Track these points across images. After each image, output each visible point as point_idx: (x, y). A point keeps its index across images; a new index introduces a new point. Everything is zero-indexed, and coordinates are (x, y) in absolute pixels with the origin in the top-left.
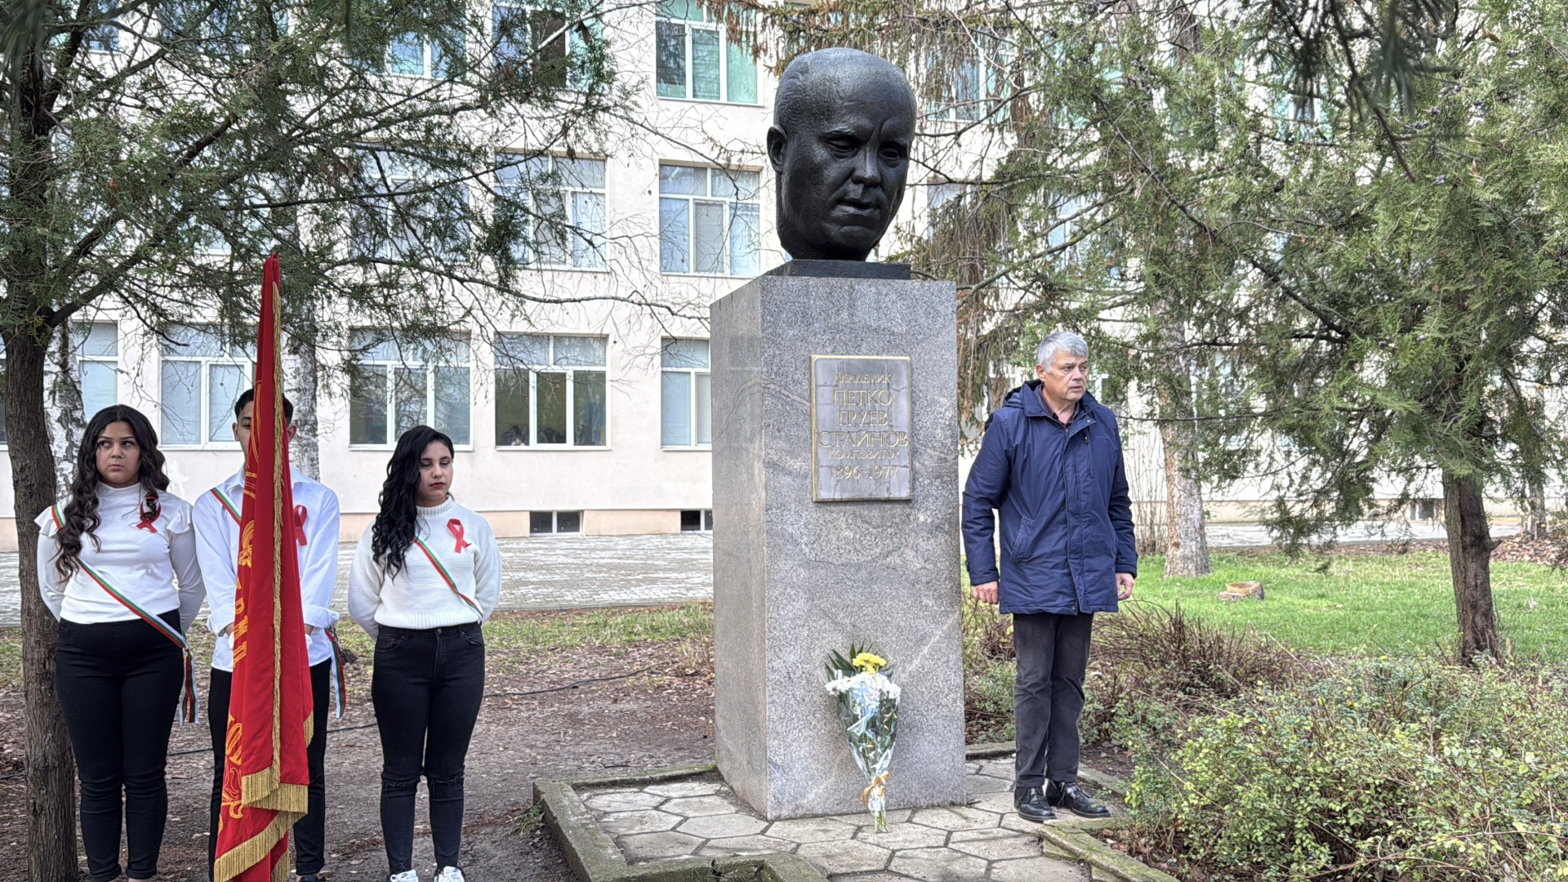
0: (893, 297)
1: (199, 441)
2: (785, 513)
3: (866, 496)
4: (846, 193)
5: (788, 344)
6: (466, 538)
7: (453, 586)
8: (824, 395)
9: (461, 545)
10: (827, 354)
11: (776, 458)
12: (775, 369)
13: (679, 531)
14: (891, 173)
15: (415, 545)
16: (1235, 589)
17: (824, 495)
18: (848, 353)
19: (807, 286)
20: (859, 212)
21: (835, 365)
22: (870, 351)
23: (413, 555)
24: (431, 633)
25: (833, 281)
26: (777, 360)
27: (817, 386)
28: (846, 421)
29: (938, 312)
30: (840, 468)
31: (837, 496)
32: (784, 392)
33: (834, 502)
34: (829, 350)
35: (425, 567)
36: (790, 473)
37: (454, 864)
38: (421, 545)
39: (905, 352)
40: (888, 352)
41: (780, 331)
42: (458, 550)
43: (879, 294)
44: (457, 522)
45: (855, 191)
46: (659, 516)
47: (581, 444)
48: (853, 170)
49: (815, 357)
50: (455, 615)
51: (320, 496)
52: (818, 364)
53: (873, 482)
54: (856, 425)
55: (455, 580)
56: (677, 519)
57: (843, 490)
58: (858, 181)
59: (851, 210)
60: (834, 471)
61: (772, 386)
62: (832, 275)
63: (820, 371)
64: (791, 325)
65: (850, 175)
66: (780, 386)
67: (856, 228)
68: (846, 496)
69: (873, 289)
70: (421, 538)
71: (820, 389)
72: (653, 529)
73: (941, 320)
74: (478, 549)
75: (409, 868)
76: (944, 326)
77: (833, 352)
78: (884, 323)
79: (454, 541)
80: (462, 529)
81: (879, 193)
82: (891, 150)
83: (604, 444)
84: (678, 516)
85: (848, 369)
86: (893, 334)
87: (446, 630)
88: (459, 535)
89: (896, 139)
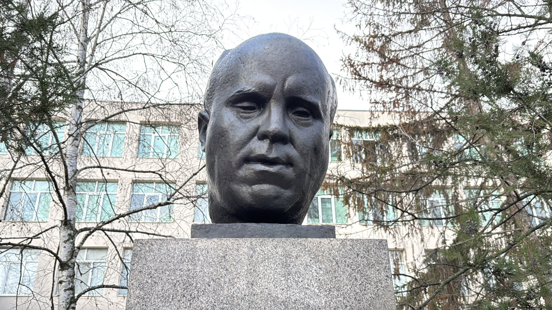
4: (251, 151)
20: (267, 168)
45: (261, 147)
48: (259, 127)
65: (255, 132)
82: (302, 109)
89: (303, 96)
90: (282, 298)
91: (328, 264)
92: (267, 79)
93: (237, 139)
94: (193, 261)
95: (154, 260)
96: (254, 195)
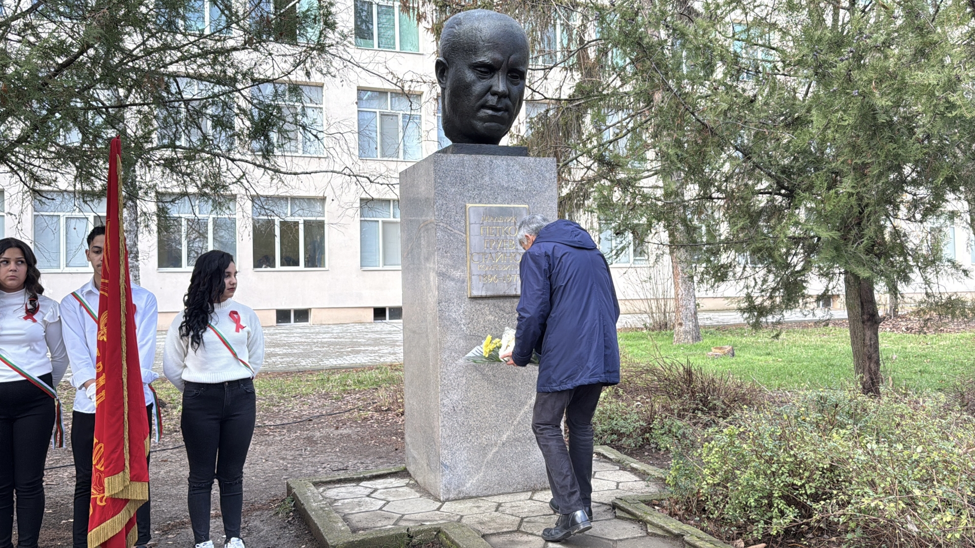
0: (517, 167)
1: (59, 267)
2: (451, 304)
3: (501, 293)
4: (487, 101)
5: (451, 196)
6: (242, 323)
7: (235, 355)
8: (475, 229)
9: (239, 327)
10: (476, 203)
11: (444, 270)
12: (443, 213)
13: (373, 321)
14: (515, 89)
15: (208, 329)
16: (717, 350)
17: (476, 293)
18: (489, 203)
19: (463, 160)
20: (496, 114)
21: (482, 210)
22: (503, 202)
23: (208, 336)
24: (221, 385)
25: (480, 157)
26: (444, 207)
27: (470, 224)
28: (488, 246)
29: (545, 177)
30: (485, 276)
31: (484, 294)
32: (449, 227)
33: (482, 298)
34: (477, 201)
35: (216, 342)
36: (453, 280)
37: (237, 536)
38: (212, 328)
39: (525, 202)
40: (515, 202)
41: (446, 189)
42: (237, 331)
43: (508, 165)
44: (236, 313)
45: (492, 100)
46: (360, 311)
47: (309, 267)
48: (491, 87)
49: (469, 205)
50: (238, 373)
51: (145, 297)
52: (471, 210)
53: (506, 284)
54: (495, 248)
55: (236, 350)
56: (371, 313)
57: (487, 290)
58: (494, 94)
59: (490, 112)
60: (482, 278)
61: (441, 224)
62: (478, 153)
63: (472, 216)
64: (453, 185)
65: (489, 90)
66: (447, 224)
67: (493, 124)
68: (489, 293)
69: (505, 162)
70: (212, 324)
71: (472, 226)
72: (356, 320)
73: (547, 182)
74: (250, 330)
75: (208, 540)
76: (549, 186)
77: (480, 202)
78: (512, 184)
79: (234, 326)
80: (239, 317)
81: (507, 101)
82: (515, 74)
83: (324, 267)
84: (372, 311)
85: (489, 213)
86: (517, 190)
87: (231, 383)
88: (237, 321)
89: (518, 68)
90: (506, 185)
91: (527, 170)
92: (498, 56)
93: (477, 93)
94: (463, 166)
95: (444, 165)
96: (486, 128)
